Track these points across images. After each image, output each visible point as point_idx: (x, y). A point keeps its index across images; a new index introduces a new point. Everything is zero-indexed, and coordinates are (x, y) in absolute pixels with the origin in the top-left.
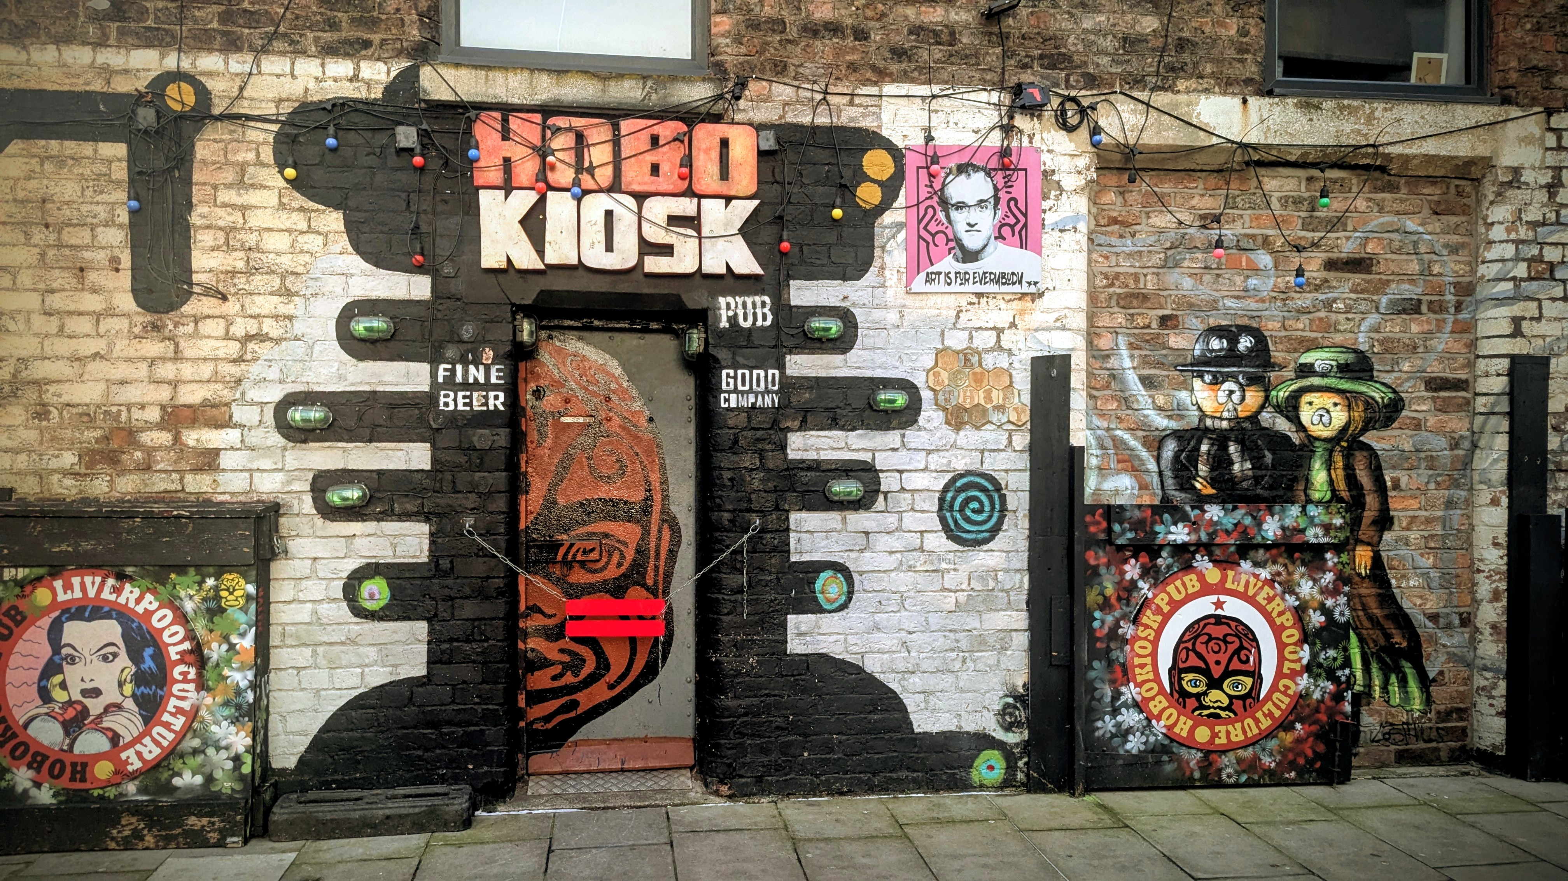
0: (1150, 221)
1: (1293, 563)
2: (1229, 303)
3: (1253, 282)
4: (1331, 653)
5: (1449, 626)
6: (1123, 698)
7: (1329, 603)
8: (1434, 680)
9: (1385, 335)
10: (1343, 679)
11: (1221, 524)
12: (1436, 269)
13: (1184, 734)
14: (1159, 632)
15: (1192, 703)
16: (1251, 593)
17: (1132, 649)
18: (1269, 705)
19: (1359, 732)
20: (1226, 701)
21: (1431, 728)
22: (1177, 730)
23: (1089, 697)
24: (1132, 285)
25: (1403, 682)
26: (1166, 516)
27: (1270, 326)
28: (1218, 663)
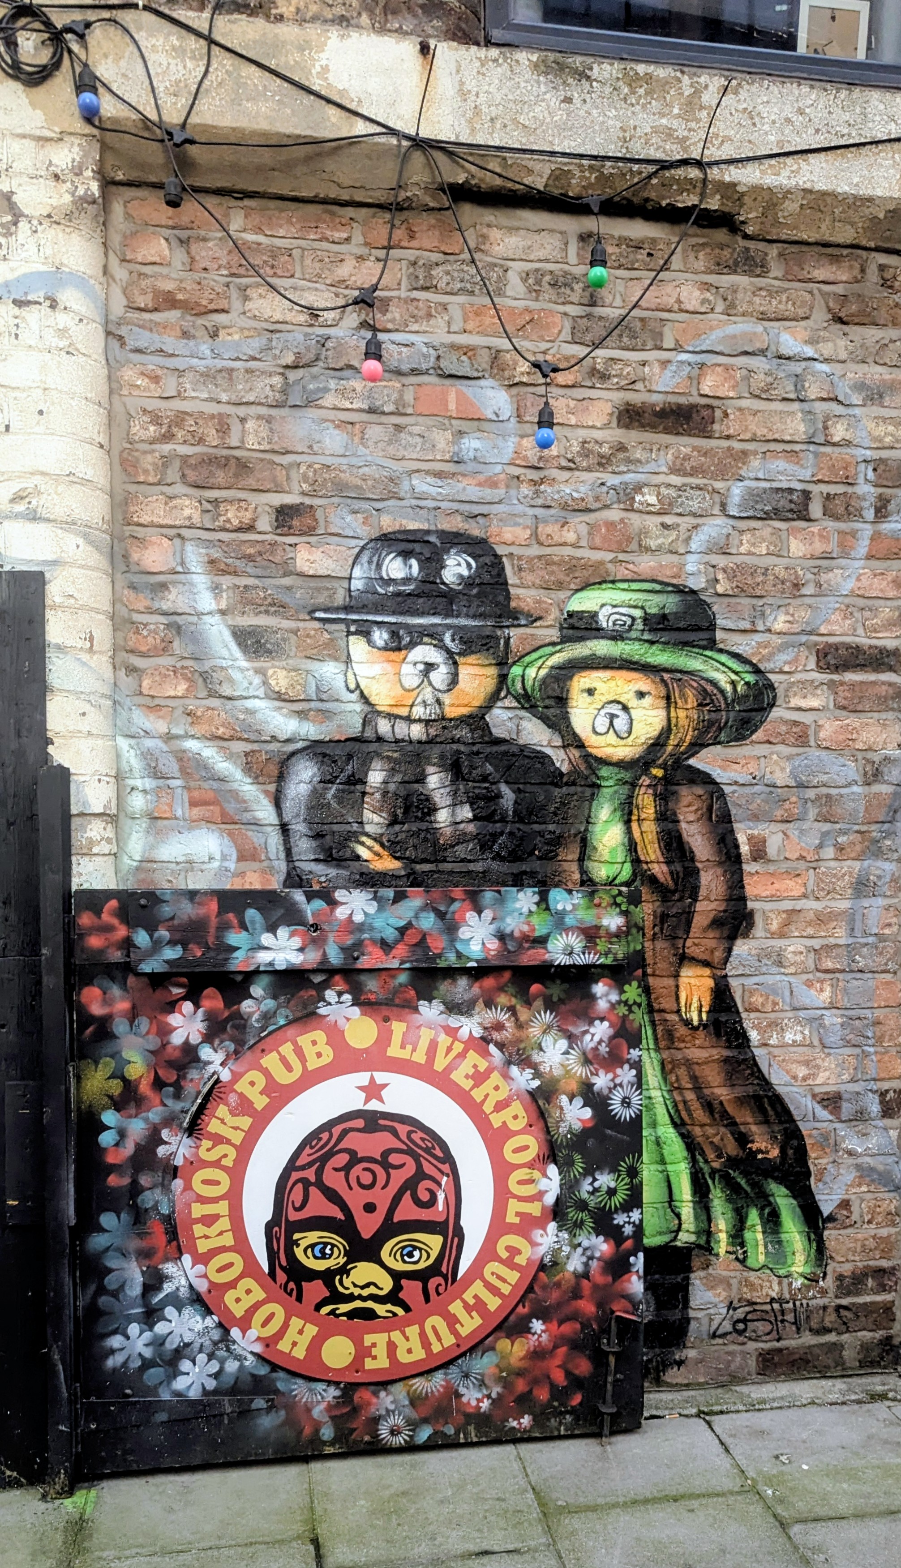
0: (249, 305)
1: (528, 1003)
2: (423, 485)
3: (471, 444)
4: (605, 1180)
5: (861, 1116)
6: (168, 1288)
7: (601, 1081)
8: (831, 1218)
9: (738, 559)
10: (628, 1230)
11: (372, 929)
12: (839, 432)
13: (300, 1353)
14: (245, 1150)
15: (315, 1290)
16: (440, 1064)
17: (188, 1187)
18: (477, 1288)
19: (688, 1320)
20: (387, 1284)
21: (825, 1308)
22: (284, 1346)
23: (92, 1288)
24: (213, 437)
25: (772, 1221)
26: (251, 914)
27: (508, 536)
28: (370, 1208)
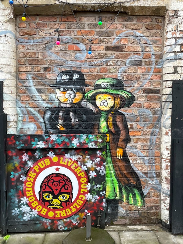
0: (40, 33)
1: (85, 155)
2: (69, 62)
3: (78, 55)
5: (152, 177)
6: (22, 202)
7: (98, 169)
8: (146, 196)
9: (128, 74)
10: (103, 195)
11: (57, 141)
12: (148, 49)
13: (44, 214)
15: (47, 203)
16: (69, 165)
17: (25, 185)
18: (75, 204)
19: (118, 213)
20: (60, 203)
21: (144, 212)
22: (42, 213)
23: (9, 202)
24: (33, 56)
25: (134, 196)
26: (36, 139)
27: (85, 71)
28: (57, 190)
